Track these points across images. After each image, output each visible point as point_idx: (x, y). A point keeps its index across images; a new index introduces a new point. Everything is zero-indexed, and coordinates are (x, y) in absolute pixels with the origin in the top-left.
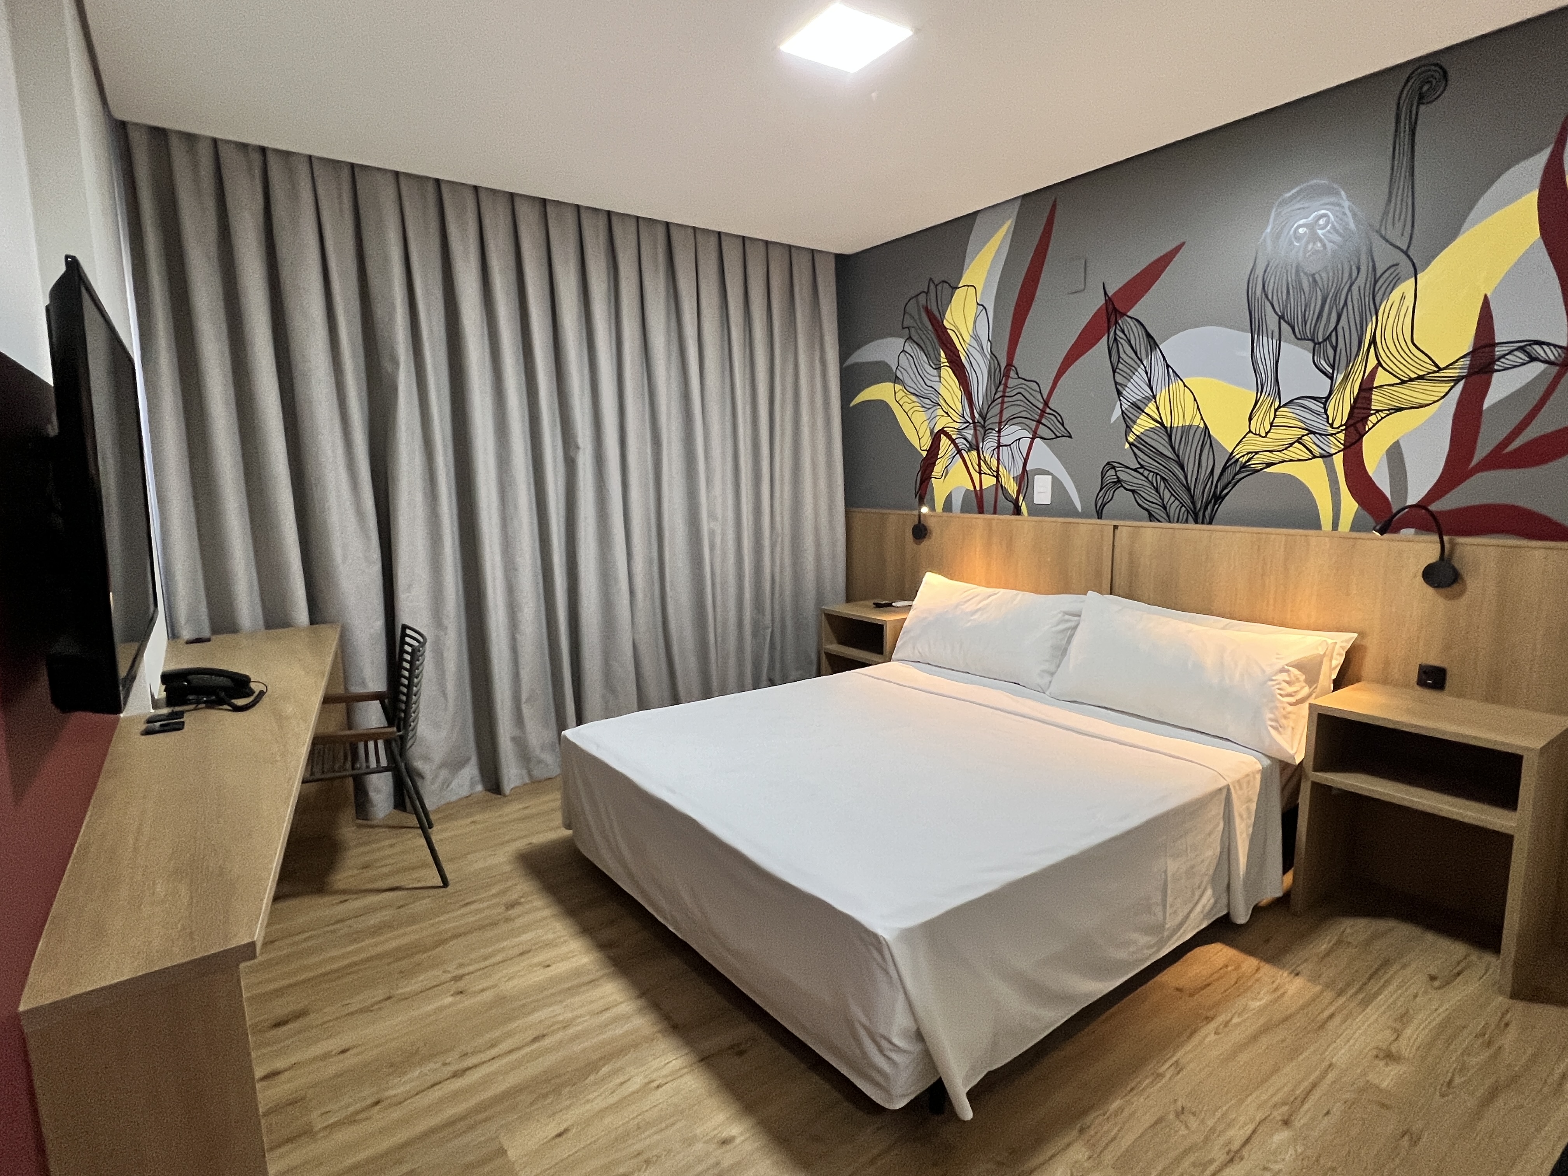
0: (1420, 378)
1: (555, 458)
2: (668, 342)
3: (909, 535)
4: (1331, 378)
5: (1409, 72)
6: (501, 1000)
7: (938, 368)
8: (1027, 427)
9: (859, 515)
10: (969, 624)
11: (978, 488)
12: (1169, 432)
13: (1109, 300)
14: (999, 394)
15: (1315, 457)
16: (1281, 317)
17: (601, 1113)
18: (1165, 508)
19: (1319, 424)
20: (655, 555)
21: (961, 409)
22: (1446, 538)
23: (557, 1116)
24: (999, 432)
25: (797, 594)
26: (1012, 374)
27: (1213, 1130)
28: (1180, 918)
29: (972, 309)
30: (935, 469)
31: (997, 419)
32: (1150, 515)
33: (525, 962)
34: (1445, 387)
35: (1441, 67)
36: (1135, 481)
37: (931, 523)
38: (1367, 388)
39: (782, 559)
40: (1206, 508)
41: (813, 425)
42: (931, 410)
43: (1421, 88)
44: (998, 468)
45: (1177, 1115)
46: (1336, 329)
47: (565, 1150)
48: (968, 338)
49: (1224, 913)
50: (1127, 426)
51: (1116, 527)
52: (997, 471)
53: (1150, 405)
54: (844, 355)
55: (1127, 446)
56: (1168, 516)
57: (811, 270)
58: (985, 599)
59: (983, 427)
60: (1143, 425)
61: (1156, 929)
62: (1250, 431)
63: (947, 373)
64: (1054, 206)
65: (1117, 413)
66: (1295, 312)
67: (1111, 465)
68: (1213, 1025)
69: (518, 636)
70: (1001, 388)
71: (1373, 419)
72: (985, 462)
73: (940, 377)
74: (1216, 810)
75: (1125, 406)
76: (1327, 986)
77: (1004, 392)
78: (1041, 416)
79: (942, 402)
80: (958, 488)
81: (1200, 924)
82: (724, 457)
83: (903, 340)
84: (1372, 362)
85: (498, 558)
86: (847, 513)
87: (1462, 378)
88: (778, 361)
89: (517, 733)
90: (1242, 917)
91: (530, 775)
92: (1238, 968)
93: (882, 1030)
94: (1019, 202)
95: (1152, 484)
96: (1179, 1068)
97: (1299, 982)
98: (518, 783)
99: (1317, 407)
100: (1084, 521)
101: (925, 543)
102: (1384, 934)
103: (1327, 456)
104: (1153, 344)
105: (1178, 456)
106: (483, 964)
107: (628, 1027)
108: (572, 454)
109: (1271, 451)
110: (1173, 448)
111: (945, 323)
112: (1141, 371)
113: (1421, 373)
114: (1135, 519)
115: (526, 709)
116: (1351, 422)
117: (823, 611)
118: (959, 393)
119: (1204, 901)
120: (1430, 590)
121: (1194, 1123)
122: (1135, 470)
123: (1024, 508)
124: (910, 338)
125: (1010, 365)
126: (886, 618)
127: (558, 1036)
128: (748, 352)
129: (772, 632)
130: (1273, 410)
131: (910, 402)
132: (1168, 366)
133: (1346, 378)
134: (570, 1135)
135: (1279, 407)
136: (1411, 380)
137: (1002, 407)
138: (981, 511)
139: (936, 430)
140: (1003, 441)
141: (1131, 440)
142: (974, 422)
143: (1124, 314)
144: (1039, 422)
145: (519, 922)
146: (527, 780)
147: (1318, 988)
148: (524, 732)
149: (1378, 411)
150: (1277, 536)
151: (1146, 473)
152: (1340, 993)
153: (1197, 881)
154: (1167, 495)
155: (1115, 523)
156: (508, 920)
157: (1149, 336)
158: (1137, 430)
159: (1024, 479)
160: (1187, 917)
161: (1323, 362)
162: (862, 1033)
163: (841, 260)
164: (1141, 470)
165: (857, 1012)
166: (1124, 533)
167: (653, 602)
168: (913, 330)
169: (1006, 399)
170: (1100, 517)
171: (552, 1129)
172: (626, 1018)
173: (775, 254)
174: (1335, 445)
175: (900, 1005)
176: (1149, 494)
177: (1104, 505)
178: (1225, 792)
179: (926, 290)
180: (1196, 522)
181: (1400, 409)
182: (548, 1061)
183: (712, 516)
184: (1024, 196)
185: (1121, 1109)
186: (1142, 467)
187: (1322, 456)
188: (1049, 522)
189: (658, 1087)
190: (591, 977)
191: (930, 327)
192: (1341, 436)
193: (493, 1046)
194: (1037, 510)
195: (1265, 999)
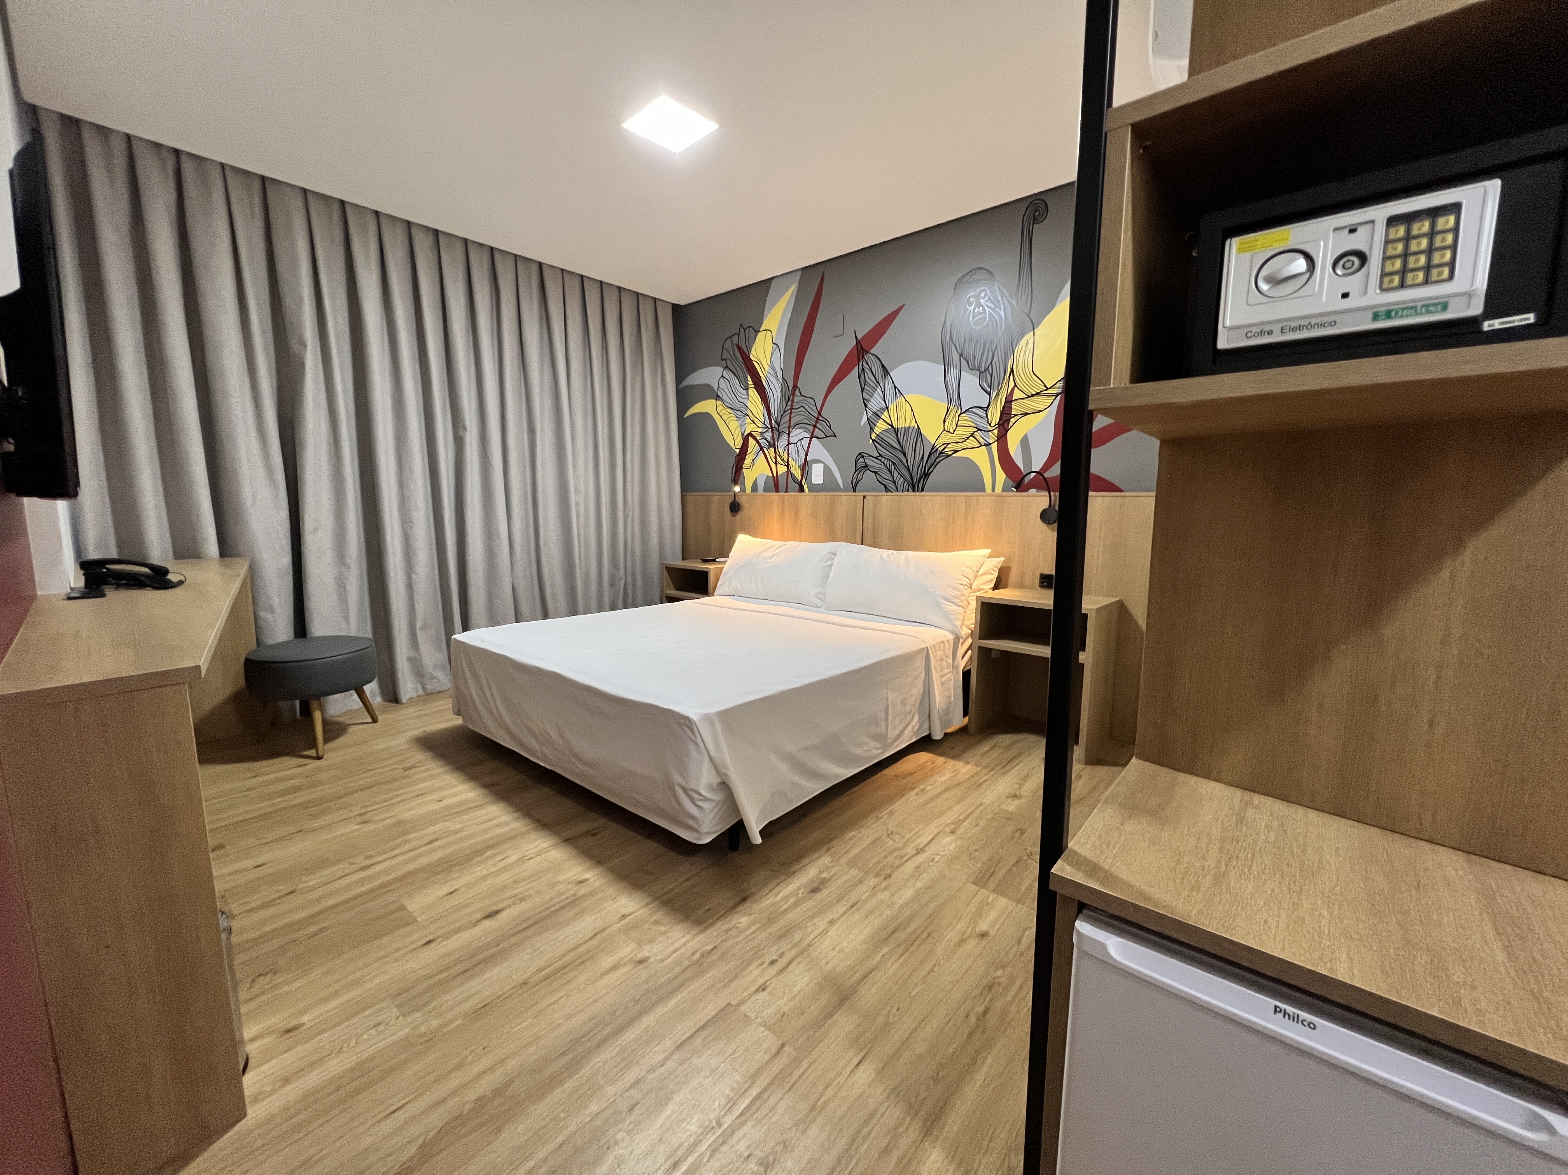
0: (1038, 394)
1: (445, 437)
2: (541, 354)
3: (727, 509)
4: (989, 394)
5: (1028, 203)
6: (401, 823)
7: (747, 389)
8: (807, 430)
9: (691, 497)
10: (768, 565)
11: (775, 475)
12: (896, 431)
13: (858, 342)
14: (789, 407)
15: (981, 446)
16: (961, 355)
17: (484, 878)
18: (895, 483)
19: (983, 424)
20: (531, 520)
21: (762, 419)
22: (1052, 494)
23: (448, 883)
24: (789, 434)
25: (645, 556)
26: (797, 393)
27: (909, 840)
28: (897, 732)
29: (769, 347)
30: (746, 462)
31: (787, 425)
32: (886, 487)
33: (420, 800)
34: (1051, 399)
35: (1044, 201)
36: (877, 465)
37: (743, 500)
38: (1009, 401)
39: (633, 529)
40: (919, 482)
41: (656, 428)
42: (742, 420)
43: (1034, 214)
44: (788, 460)
45: (888, 835)
46: (991, 363)
47: (454, 901)
48: (767, 367)
49: (927, 733)
50: (871, 428)
51: (864, 497)
52: (788, 462)
53: (885, 413)
54: (679, 379)
55: (871, 441)
56: (897, 489)
57: (653, 311)
58: (778, 549)
59: (778, 431)
60: (881, 427)
61: (881, 738)
62: (944, 430)
63: (753, 392)
64: (823, 275)
65: (865, 419)
66: (969, 351)
67: (861, 455)
68: (914, 792)
69: (414, 576)
70: (790, 403)
71: (1013, 420)
72: (780, 456)
73: (748, 395)
74: (920, 663)
75: (869, 414)
76: (984, 767)
77: (792, 405)
78: (817, 422)
79: (750, 414)
80: (762, 475)
81: (911, 739)
82: (586, 447)
83: (722, 369)
84: (1012, 384)
85: (395, 512)
86: (682, 496)
87: (1060, 394)
88: (628, 379)
89: (412, 654)
90: (938, 736)
91: (424, 689)
92: (933, 763)
93: (693, 786)
94: (799, 273)
95: (887, 466)
96: (891, 813)
97: (969, 767)
98: (414, 695)
99: (982, 413)
100: (843, 494)
101: (739, 516)
102: (1021, 741)
103: (988, 445)
104: (886, 372)
105: (902, 448)
106: (385, 804)
107: (506, 829)
108: (461, 434)
109: (957, 443)
110: (899, 443)
111: (751, 357)
112: (879, 390)
113: (1038, 391)
114: (878, 491)
115: (421, 636)
116: (1001, 422)
117: (663, 564)
118: (761, 407)
119: (914, 723)
120: (1044, 526)
121: (897, 838)
122: (876, 458)
123: (806, 487)
124: (727, 367)
125: (795, 386)
126: (711, 567)
127: (450, 839)
128: (605, 369)
129: (625, 584)
130: (957, 416)
131: (726, 413)
132: (895, 387)
133: (998, 394)
134: (459, 892)
135: (961, 414)
136: (1033, 395)
137: (790, 416)
138: (777, 491)
139: (746, 434)
140: (791, 440)
141: (873, 438)
142: (772, 428)
143: (867, 352)
144: (815, 426)
145: (414, 778)
146: (421, 692)
147: (979, 769)
148: (420, 654)
149: (1015, 415)
150: (961, 497)
151: (883, 460)
152: (993, 769)
153: (908, 708)
154: (896, 474)
155: (864, 494)
156: (406, 777)
157: (883, 366)
158: (877, 430)
159: (806, 467)
160: (902, 732)
161: (984, 384)
162: (679, 791)
163: (677, 310)
164: (880, 458)
165: (677, 778)
166: (869, 499)
167: (529, 555)
168: (728, 361)
169: (793, 411)
170: (854, 491)
171: (444, 890)
172: (506, 824)
173: (626, 298)
174: (992, 437)
175: (706, 765)
176: (885, 474)
177: (857, 483)
178: (925, 651)
179: (738, 332)
180: (914, 491)
181: (1027, 414)
182: (439, 854)
183: (577, 491)
184: (803, 269)
185: (854, 836)
186: (880, 455)
187: (985, 445)
188: (824, 496)
189: (530, 859)
190: (476, 804)
191: (741, 359)
192: (996, 432)
193: (393, 849)
194: (814, 488)
195: (948, 775)
